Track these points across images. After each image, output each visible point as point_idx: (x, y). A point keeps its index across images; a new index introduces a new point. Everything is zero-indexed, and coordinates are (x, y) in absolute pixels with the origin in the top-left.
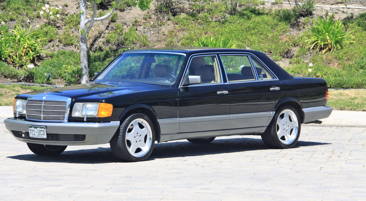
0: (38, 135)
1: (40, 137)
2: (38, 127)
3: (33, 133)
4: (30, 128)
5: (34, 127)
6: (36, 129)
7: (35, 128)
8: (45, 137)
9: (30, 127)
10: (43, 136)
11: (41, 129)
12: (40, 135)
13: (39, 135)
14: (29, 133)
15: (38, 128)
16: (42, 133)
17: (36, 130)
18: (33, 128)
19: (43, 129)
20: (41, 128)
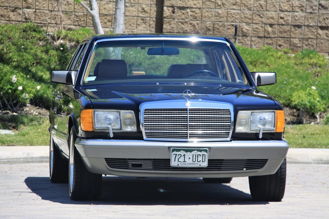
0: (192, 162)
1: (197, 165)
2: (194, 150)
3: (182, 159)
4: (175, 153)
5: (184, 150)
6: (189, 153)
7: (187, 151)
8: (205, 164)
9: (173, 151)
10: (201, 163)
11: (199, 153)
12: (196, 162)
13: (194, 163)
14: (169, 160)
15: (193, 152)
16: (200, 159)
17: (189, 155)
18: (182, 153)
19: (203, 153)
20: (201, 151)
